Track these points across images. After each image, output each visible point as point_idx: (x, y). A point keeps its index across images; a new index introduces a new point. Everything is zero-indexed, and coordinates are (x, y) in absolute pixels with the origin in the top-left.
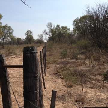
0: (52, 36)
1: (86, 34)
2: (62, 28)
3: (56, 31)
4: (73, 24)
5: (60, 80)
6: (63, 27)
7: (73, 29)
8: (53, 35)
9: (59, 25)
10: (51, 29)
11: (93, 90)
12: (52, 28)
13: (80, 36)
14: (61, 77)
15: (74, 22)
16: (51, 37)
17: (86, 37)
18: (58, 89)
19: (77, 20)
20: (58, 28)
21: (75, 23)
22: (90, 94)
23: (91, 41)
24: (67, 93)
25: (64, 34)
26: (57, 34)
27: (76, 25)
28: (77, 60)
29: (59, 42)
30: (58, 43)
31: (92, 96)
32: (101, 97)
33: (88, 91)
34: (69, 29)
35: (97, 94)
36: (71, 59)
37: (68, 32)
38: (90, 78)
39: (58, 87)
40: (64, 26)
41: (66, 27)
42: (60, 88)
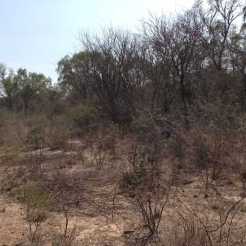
0: (5, 95)
1: (87, 91)
2: (31, 78)
3: (15, 85)
4: (58, 70)
5: (15, 204)
6: (34, 76)
7: (59, 79)
8: (9, 95)
9: (25, 70)
10: (4, 80)
11: (93, 219)
12: (6, 76)
13: (76, 97)
14: (18, 198)
15: (60, 63)
16: (5, 98)
17: (88, 99)
18: (8, 231)
19: (67, 61)
20: (23, 78)
21: (63, 67)
22: (87, 231)
23: (96, 108)
24: (29, 237)
25: (38, 92)
26: (19, 91)
27: (63, 72)
28: (65, 151)
29: (26, 111)
30: (23, 112)
31: (90, 234)
32: (108, 234)
33: (82, 223)
34: (49, 81)
35: (102, 229)
36: (51, 150)
37: (47, 87)
38: (90, 192)
39: (7, 225)
40: (38, 73)
41: (41, 76)
42: (14, 226)
